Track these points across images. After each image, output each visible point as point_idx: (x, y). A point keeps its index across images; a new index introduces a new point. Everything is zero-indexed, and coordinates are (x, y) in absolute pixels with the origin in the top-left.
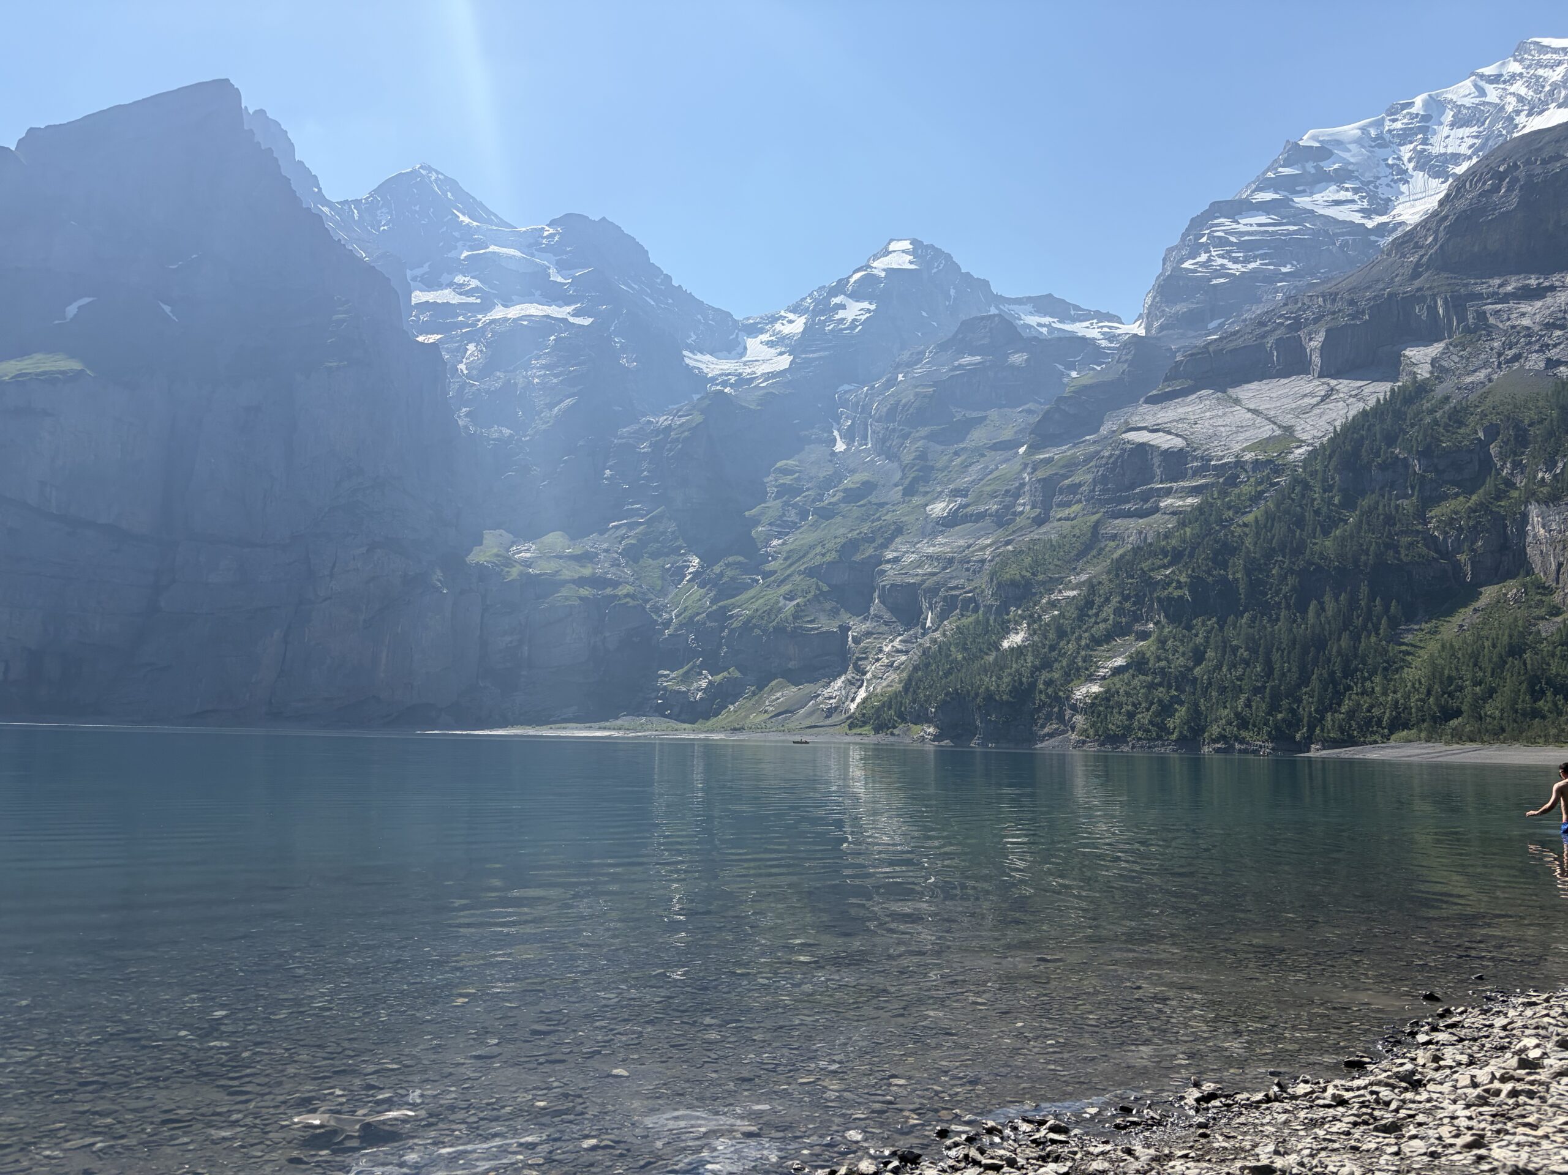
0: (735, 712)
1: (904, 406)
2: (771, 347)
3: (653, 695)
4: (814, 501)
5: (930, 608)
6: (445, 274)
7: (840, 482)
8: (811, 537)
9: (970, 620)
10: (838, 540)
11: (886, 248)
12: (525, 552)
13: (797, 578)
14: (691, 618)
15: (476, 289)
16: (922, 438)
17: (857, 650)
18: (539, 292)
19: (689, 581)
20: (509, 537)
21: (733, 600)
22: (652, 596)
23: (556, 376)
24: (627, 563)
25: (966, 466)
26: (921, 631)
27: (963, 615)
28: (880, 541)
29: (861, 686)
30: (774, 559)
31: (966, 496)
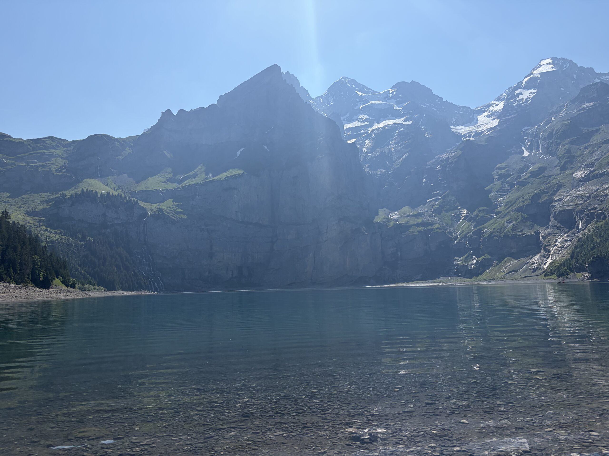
0: (490, 272)
1: (556, 131)
2: (489, 117)
3: (453, 268)
4: (516, 179)
5: (580, 219)
6: (355, 116)
7: (528, 169)
8: (516, 195)
9: (601, 223)
10: (530, 195)
11: (539, 64)
12: (394, 216)
13: (512, 213)
14: (466, 235)
15: (367, 119)
16: (566, 144)
17: (545, 242)
18: (390, 115)
19: (463, 220)
20: (388, 211)
21: (483, 226)
22: (448, 228)
23: (400, 146)
24: (436, 216)
25: (592, 153)
26: (576, 230)
27: (598, 221)
28: (551, 192)
29: (549, 258)
30: (500, 206)
31: (593, 166)
